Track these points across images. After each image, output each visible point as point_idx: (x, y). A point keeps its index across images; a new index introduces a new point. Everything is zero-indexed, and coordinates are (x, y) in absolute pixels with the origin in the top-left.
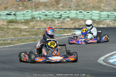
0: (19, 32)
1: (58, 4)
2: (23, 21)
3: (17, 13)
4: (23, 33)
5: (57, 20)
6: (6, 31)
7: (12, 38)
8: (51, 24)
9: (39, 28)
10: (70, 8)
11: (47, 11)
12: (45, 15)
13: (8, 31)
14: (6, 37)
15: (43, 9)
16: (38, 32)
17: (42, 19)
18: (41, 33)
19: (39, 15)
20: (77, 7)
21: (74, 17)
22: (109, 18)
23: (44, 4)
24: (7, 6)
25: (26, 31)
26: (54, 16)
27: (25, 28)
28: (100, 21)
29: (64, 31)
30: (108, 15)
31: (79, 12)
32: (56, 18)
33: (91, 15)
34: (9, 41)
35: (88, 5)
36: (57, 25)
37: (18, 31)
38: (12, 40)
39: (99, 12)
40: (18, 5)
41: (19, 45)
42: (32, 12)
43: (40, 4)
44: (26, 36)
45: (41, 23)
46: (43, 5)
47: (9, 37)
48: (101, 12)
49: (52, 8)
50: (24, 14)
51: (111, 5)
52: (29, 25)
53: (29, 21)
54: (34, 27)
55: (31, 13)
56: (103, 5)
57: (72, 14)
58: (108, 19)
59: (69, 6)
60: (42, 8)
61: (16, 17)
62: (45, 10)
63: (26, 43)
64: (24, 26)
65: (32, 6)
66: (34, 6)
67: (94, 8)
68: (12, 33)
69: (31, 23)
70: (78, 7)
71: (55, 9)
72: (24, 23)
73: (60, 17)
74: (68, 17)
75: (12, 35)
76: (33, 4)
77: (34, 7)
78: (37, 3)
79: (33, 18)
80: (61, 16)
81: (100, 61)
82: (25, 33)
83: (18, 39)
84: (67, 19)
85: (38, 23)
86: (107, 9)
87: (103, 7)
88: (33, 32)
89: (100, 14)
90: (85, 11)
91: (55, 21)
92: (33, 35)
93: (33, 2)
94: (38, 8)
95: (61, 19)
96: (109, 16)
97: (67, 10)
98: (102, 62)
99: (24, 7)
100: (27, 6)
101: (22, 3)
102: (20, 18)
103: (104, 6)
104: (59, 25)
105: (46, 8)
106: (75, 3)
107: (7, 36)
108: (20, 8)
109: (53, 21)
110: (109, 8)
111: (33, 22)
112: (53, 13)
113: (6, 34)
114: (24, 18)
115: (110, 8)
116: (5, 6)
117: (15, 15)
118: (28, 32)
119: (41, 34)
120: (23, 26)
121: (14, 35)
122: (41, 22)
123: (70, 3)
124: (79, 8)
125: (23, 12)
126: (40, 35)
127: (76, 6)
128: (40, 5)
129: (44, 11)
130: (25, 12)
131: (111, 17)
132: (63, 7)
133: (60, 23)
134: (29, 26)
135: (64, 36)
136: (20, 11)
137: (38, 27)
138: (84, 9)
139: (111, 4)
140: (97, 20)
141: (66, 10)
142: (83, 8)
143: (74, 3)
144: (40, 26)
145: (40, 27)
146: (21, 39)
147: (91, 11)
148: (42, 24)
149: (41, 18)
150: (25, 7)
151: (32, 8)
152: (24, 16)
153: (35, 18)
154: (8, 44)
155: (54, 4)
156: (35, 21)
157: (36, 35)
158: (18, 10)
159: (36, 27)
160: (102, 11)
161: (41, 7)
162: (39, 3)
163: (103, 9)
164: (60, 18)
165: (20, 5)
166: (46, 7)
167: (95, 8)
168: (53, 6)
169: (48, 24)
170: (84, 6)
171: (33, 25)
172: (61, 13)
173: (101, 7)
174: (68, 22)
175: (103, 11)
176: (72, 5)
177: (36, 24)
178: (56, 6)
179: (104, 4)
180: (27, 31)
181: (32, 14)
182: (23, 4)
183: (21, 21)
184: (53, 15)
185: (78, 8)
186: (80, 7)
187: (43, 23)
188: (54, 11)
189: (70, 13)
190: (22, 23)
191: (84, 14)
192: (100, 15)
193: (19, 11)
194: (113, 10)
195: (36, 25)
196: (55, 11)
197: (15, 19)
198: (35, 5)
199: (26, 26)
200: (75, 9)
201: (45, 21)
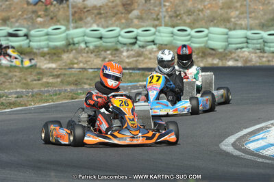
0: (36, 78)
1: (130, 12)
2: (46, 50)
3: (33, 32)
4: (44, 80)
5: (125, 48)
6: (6, 74)
7: (18, 90)
8: (113, 58)
9: (82, 69)
10: (157, 21)
11: (103, 27)
12: (100, 36)
13: (10, 74)
14: (6, 89)
15: (95, 22)
16: (80, 77)
17: (91, 47)
18: (87, 79)
19: (84, 36)
20: (173, 18)
21: (165, 43)
22: (250, 45)
23: (96, 12)
24: (9, 14)
25: (53, 76)
26: (120, 38)
27: (50, 68)
28: (226, 52)
29: (143, 75)
30: (246, 38)
31: (179, 30)
32: (125, 44)
33: (207, 38)
34: (12, 98)
35: (199, 14)
36: (127, 60)
37: (34, 73)
38: (20, 96)
39: (225, 30)
40: (34, 12)
41: (35, 108)
42: (68, 29)
43: (85, 10)
44: (54, 87)
45: (89, 54)
46: (93, 13)
47: (12, 88)
48: (230, 29)
49: (115, 21)
50: (47, 34)
51: (253, 14)
52: (59, 60)
53: (60, 51)
54: (71, 66)
55: (65, 31)
56: (234, 13)
57: (162, 34)
58: (247, 47)
59: (155, 17)
60: (92, 21)
61: (30, 41)
62: (98, 26)
63: (52, 103)
64: (49, 63)
65: (68, 16)
66: (73, 15)
67: (213, 21)
68: (20, 78)
69: (65, 56)
70: (175, 19)
71: (123, 23)
72: (48, 56)
73: (133, 41)
74: (153, 41)
75: (20, 84)
76: (71, 11)
77: (71, 18)
78: (79, 8)
79: (70, 45)
80: (136, 38)
81: (225, 145)
82: (51, 80)
83: (32, 92)
84: (149, 47)
85: (82, 56)
86: (244, 22)
87: (234, 18)
88: (70, 77)
89: (227, 34)
90: (192, 28)
91: (123, 52)
92: (69, 83)
93: (70, 6)
94: (81, 19)
95: (136, 47)
96: (249, 41)
97: (150, 26)
98: (230, 149)
99: (48, 18)
100: (55, 16)
101: (44, 7)
102: (39, 43)
103: (237, 17)
104: (131, 60)
105: (100, 21)
106: (169, 10)
107: (9, 86)
108: (39, 20)
109: (118, 52)
110: (250, 20)
111: (70, 53)
112: (116, 32)
113: (4, 82)
114: (48, 44)
115: (251, 22)
116: (4, 14)
117: (26, 35)
118: (58, 76)
119: (89, 81)
120: (45, 62)
121: (25, 84)
122: (88, 52)
123: (156, 9)
124: (179, 22)
125: (45, 30)
126: (85, 84)
127: (171, 17)
128: (86, 14)
129: (95, 27)
130: (50, 30)
131: (255, 41)
132: (140, 18)
133: (134, 56)
134: (59, 62)
135: (141, 86)
136: (38, 28)
137: (81, 65)
138: (189, 23)
139: (253, 12)
140: (220, 50)
141: (147, 26)
142: (188, 21)
143: (167, 9)
144: (87, 62)
145: (85, 66)
146: (40, 94)
147: (208, 28)
148: (90, 57)
149: (88, 45)
150: (52, 18)
151: (68, 21)
152: (48, 40)
153: (74, 44)
154: (10, 104)
155: (118, 10)
156: (74, 51)
157: (76, 84)
158: (34, 25)
159: (75, 66)
160: (232, 27)
161: (89, 19)
162: (85, 8)
163: (236, 24)
164: (134, 44)
165: (40, 13)
166: (100, 18)
167: (215, 22)
168: (117, 16)
169: (105, 58)
170: (190, 17)
171: (69, 61)
172: (137, 31)
173: (231, 17)
174: (153, 54)
175: (234, 29)
176: (161, 14)
177: (77, 59)
178: (123, 15)
179: (237, 13)
180: (56, 75)
181: (67, 35)
182: (46, 10)
183: (41, 50)
184: (117, 37)
185: (176, 21)
186: (181, 18)
187: (93, 55)
188: (120, 27)
189: (157, 33)
190: (43, 55)
191: (189, 35)
192: (228, 38)
193: (37, 26)
194: (260, 25)
195: (76, 61)
196: (122, 29)
197: (27, 46)
198: (75, 12)
199: (52, 63)
200: (170, 24)
201: (97, 51)
